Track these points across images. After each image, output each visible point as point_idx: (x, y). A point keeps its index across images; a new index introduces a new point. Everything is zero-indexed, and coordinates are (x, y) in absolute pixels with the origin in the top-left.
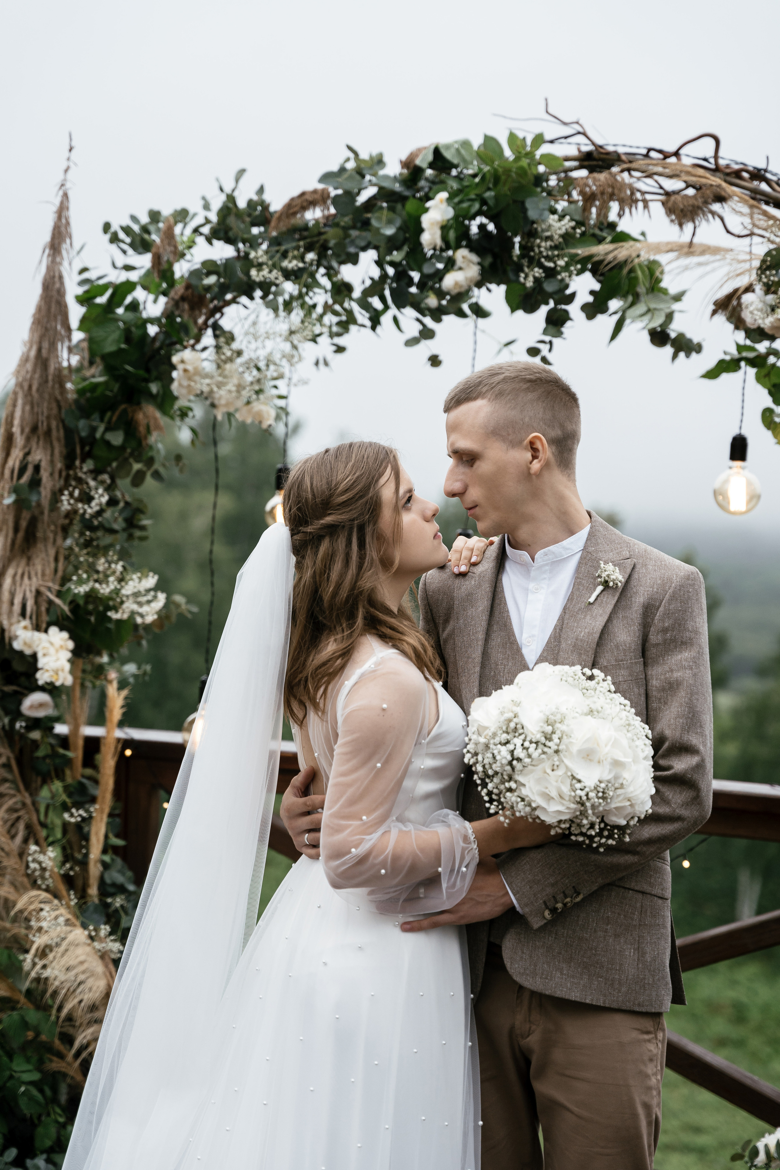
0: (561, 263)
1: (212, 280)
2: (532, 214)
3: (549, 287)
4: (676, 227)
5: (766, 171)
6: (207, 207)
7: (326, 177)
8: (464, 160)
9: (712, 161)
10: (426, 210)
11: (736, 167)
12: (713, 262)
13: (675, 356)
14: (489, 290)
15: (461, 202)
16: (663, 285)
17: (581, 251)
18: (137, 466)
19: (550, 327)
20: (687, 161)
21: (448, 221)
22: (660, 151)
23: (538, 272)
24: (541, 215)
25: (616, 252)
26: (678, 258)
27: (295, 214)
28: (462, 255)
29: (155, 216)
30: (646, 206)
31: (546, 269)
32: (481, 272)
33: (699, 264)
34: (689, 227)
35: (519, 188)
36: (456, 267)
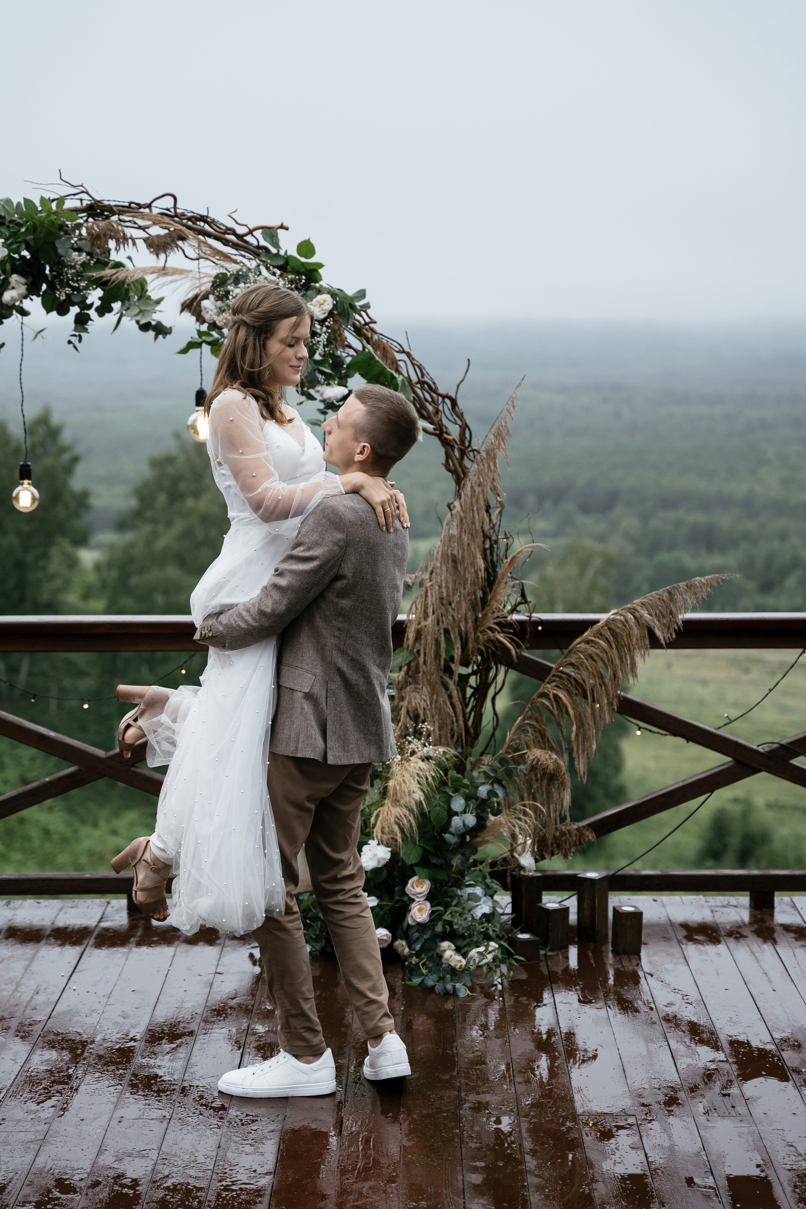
0: (82, 283)
2: (60, 251)
3: (75, 299)
4: (155, 257)
5: (207, 217)
8: (8, 213)
9: (172, 210)
11: (190, 215)
12: (180, 279)
13: (156, 337)
14: (31, 299)
15: (12, 244)
16: (148, 294)
17: (94, 275)
19: (78, 325)
20: (155, 211)
21: (4, 257)
22: (138, 204)
23: (68, 290)
24: (67, 252)
25: (117, 275)
26: (158, 277)
28: (15, 278)
30: (134, 244)
31: (74, 289)
32: (27, 289)
33: (172, 282)
34: (162, 256)
35: (50, 233)
36: (10, 287)
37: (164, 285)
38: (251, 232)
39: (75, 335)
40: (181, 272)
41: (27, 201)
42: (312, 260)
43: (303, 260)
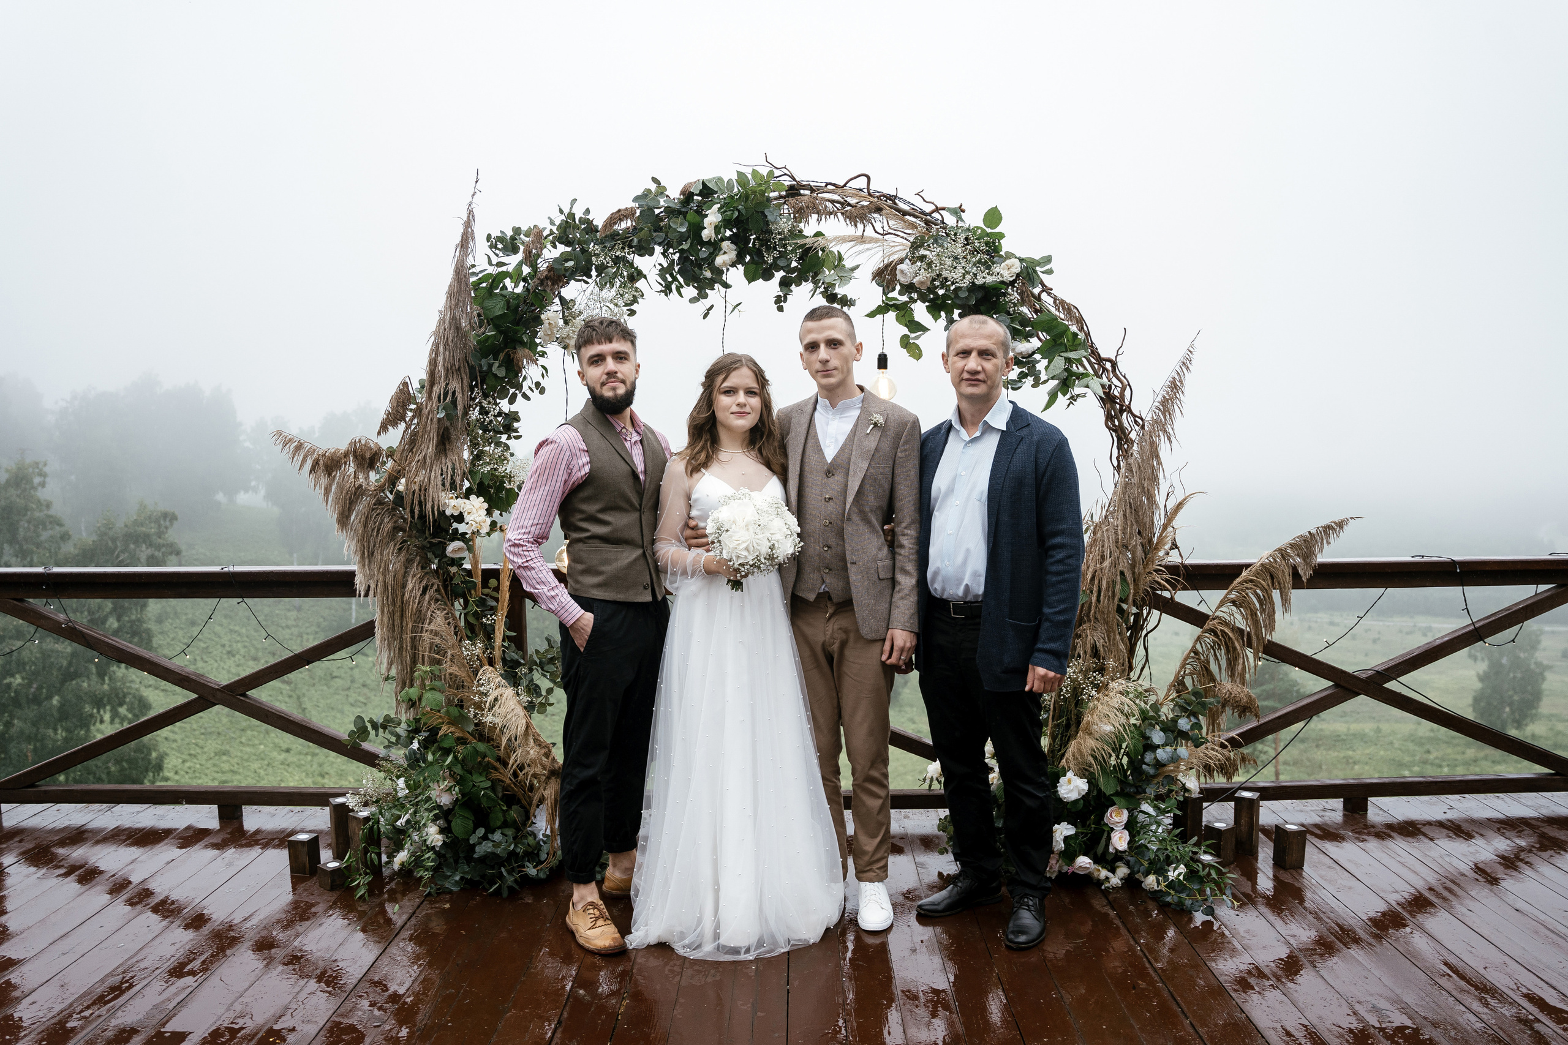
0: (789, 248)
1: (571, 264)
2: (770, 218)
3: (782, 263)
4: (853, 227)
5: (896, 196)
6: (552, 223)
7: (636, 199)
8: (723, 188)
9: (865, 190)
10: (706, 216)
11: (880, 194)
12: (876, 247)
14: (737, 268)
15: (725, 211)
16: (843, 263)
17: (800, 242)
18: (512, 391)
19: (784, 287)
21: (718, 223)
22: (834, 185)
23: (776, 253)
24: (776, 219)
25: (818, 243)
26: (854, 246)
27: (615, 223)
28: (726, 245)
29: (517, 231)
30: (836, 214)
31: (780, 253)
32: (737, 256)
33: (868, 249)
34: (860, 226)
35: (760, 204)
36: (722, 252)
37: (861, 252)
38: (937, 210)
39: (779, 297)
40: (877, 241)
41: (740, 174)
42: (996, 230)
43: (989, 230)
